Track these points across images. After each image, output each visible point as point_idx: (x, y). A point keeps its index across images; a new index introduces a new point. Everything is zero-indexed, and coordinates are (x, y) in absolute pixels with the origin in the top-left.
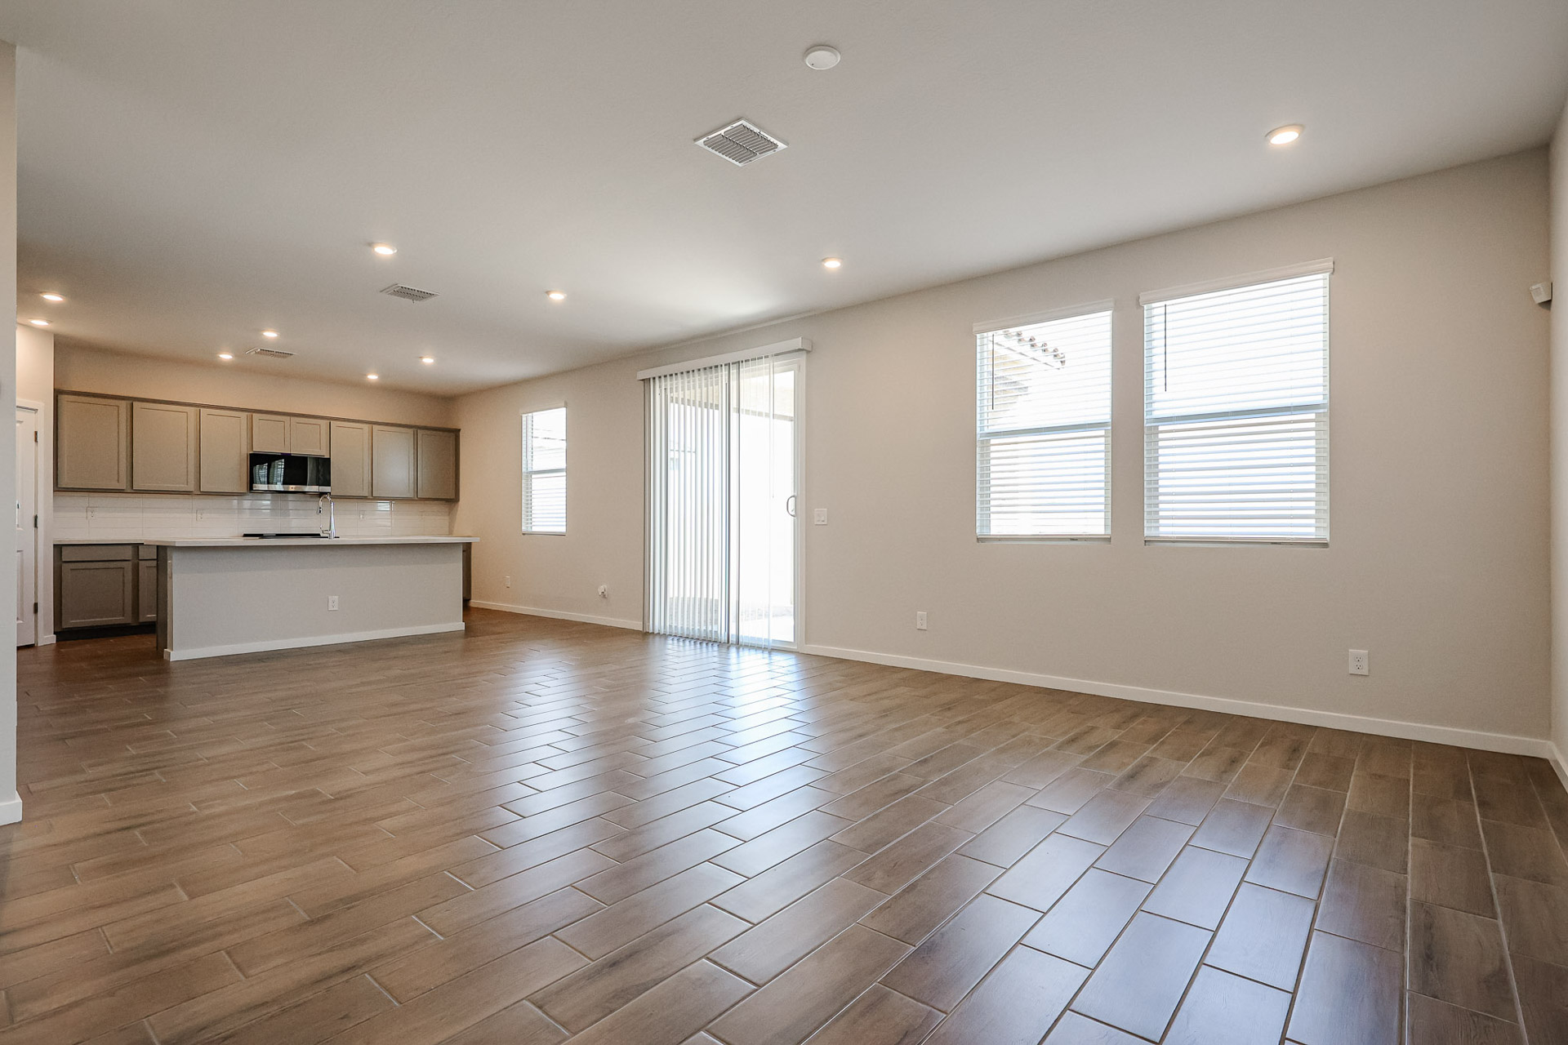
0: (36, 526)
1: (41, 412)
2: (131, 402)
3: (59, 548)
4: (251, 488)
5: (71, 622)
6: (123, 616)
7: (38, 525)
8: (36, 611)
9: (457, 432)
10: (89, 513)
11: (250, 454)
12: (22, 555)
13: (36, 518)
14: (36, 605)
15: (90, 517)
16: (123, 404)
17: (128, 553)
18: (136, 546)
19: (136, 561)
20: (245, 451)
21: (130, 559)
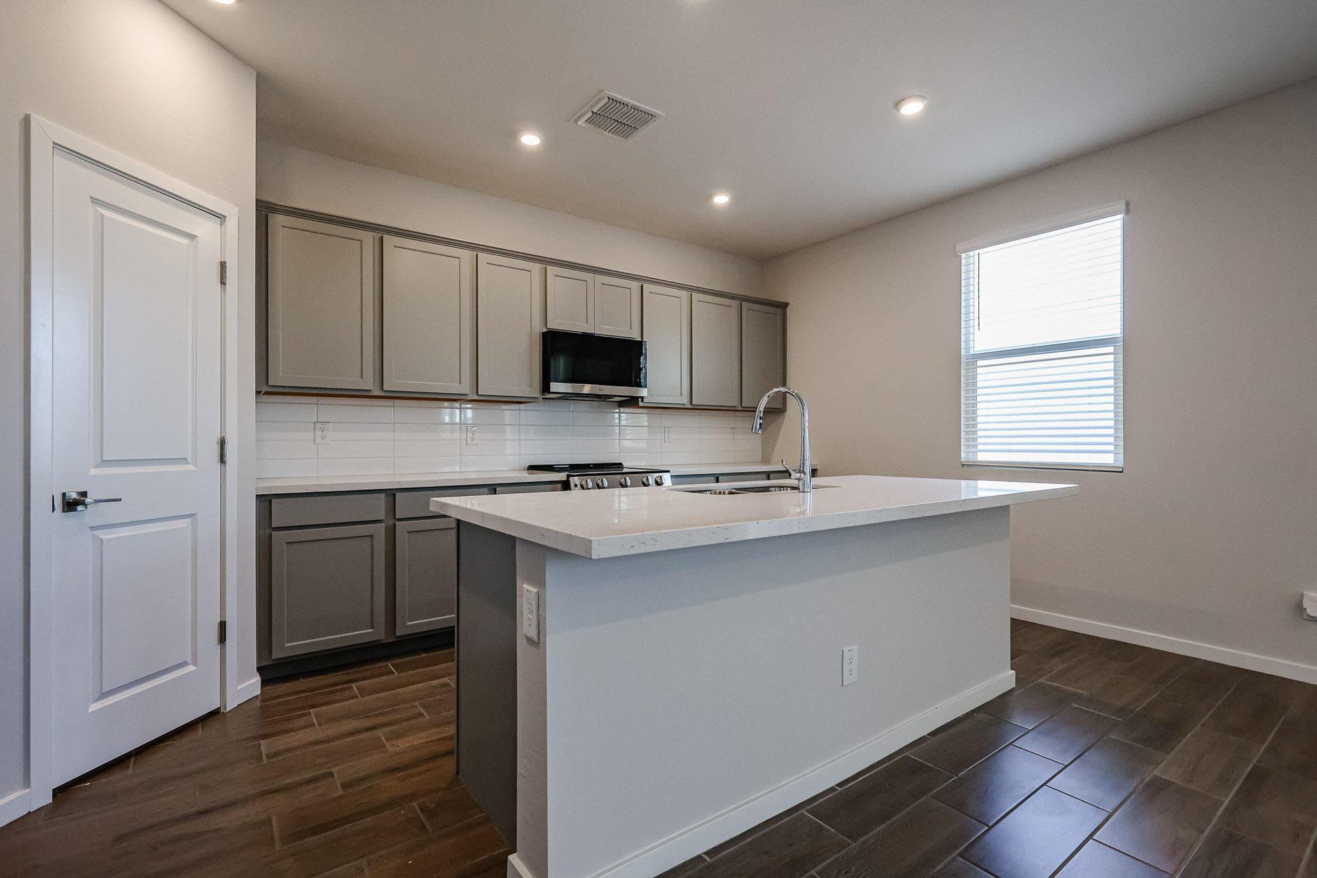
0: (222, 459)
1: (232, 224)
2: (378, 235)
3: (266, 502)
4: (546, 388)
5: (289, 646)
6: (372, 628)
7: (228, 458)
8: (222, 639)
9: (783, 306)
10: (319, 433)
11: (543, 333)
12: (194, 526)
13: (222, 443)
14: (223, 625)
15: (318, 440)
16: (369, 238)
17: (378, 508)
18: (391, 494)
19: (392, 522)
20: (538, 328)
21: (382, 517)
